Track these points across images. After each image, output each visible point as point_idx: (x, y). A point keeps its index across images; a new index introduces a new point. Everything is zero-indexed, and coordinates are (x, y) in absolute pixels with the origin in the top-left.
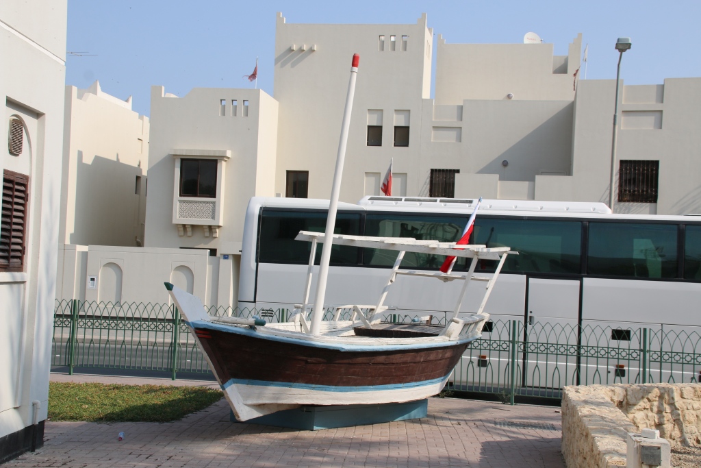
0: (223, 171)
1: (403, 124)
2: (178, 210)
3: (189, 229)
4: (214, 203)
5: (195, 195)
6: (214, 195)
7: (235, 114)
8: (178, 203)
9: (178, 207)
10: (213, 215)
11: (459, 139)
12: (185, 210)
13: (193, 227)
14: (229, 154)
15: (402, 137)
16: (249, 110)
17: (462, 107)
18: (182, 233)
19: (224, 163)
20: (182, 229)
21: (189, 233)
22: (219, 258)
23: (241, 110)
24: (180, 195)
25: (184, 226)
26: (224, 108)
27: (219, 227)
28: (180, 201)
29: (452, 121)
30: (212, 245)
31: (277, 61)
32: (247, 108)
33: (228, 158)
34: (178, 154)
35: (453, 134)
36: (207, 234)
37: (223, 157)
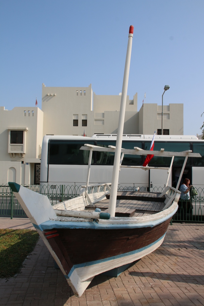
0: (25, 135)
1: (84, 119)
2: (10, 148)
3: (14, 155)
4: (22, 145)
5: (16, 143)
6: (22, 143)
7: (29, 115)
8: (10, 146)
9: (10, 147)
10: (22, 150)
11: (103, 123)
12: (12, 148)
13: (15, 154)
14: (27, 129)
15: (85, 123)
16: (34, 114)
17: (104, 113)
18: (11, 156)
19: (25, 132)
20: (11, 155)
21: (14, 156)
22: (25, 164)
23: (31, 114)
24: (11, 143)
25: (12, 154)
26: (25, 113)
27: (24, 154)
28: (11, 145)
29: (101, 118)
30: (22, 160)
31: (43, 99)
32: (33, 114)
33: (27, 130)
34: (10, 129)
35: (101, 122)
36: (20, 156)
37: (25, 130)
